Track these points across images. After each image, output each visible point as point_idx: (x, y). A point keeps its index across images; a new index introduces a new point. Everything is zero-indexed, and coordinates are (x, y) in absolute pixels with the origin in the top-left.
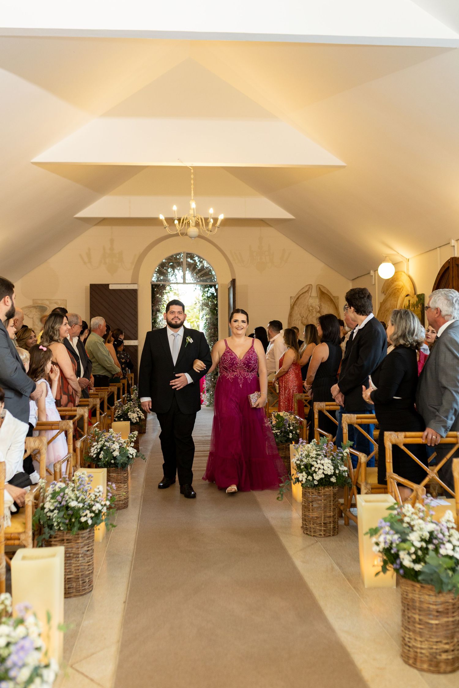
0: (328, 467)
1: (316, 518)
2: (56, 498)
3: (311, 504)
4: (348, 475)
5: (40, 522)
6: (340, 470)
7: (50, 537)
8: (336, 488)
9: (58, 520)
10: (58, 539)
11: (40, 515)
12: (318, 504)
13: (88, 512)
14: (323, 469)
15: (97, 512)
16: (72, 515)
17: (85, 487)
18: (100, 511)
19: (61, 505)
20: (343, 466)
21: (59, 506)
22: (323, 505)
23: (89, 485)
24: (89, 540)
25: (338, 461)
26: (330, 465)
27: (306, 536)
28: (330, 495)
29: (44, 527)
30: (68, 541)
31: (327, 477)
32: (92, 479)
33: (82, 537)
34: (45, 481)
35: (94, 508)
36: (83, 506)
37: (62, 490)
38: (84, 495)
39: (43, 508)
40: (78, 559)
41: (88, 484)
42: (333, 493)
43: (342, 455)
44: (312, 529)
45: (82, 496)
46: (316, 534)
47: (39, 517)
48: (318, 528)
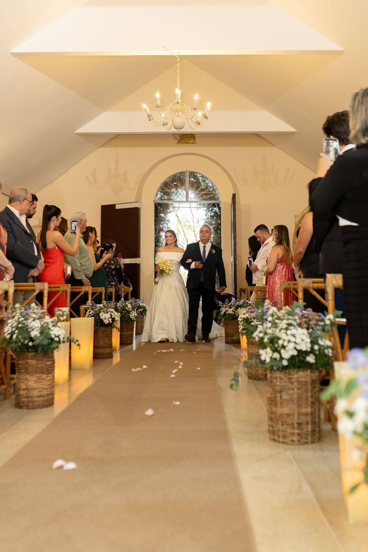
0: (303, 340)
1: (285, 416)
3: (278, 395)
6: (320, 345)
8: (315, 373)
12: (290, 394)
14: (295, 343)
20: (324, 340)
22: (296, 396)
25: (317, 331)
26: (304, 337)
27: (272, 443)
28: (306, 382)
31: (302, 354)
42: (309, 380)
43: (323, 323)
44: (281, 434)
46: (286, 440)
48: (289, 430)
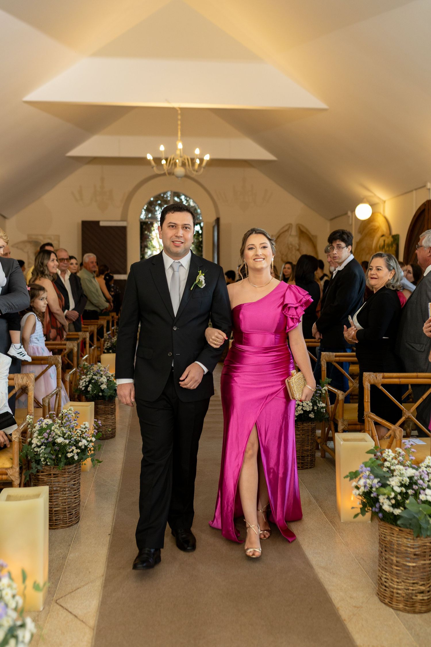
0: (307, 404)
2: (43, 434)
4: (326, 411)
5: (27, 457)
6: (318, 406)
7: (38, 472)
8: (313, 423)
9: (45, 455)
10: (45, 474)
11: (27, 451)
13: (74, 448)
14: (302, 405)
15: (83, 447)
16: (59, 451)
17: (71, 424)
18: (86, 447)
19: (48, 441)
20: (321, 402)
21: (46, 441)
22: (301, 439)
23: (75, 422)
24: (75, 474)
25: (317, 398)
28: (308, 430)
29: (32, 462)
30: (55, 476)
31: (306, 413)
32: (78, 415)
33: (69, 472)
34: (33, 417)
35: (80, 444)
36: (70, 442)
37: (49, 426)
38: (70, 431)
39: (30, 443)
40: (65, 493)
41: (75, 420)
42: (311, 429)
43: (320, 392)
45: (69, 432)
47: (27, 452)
